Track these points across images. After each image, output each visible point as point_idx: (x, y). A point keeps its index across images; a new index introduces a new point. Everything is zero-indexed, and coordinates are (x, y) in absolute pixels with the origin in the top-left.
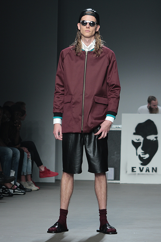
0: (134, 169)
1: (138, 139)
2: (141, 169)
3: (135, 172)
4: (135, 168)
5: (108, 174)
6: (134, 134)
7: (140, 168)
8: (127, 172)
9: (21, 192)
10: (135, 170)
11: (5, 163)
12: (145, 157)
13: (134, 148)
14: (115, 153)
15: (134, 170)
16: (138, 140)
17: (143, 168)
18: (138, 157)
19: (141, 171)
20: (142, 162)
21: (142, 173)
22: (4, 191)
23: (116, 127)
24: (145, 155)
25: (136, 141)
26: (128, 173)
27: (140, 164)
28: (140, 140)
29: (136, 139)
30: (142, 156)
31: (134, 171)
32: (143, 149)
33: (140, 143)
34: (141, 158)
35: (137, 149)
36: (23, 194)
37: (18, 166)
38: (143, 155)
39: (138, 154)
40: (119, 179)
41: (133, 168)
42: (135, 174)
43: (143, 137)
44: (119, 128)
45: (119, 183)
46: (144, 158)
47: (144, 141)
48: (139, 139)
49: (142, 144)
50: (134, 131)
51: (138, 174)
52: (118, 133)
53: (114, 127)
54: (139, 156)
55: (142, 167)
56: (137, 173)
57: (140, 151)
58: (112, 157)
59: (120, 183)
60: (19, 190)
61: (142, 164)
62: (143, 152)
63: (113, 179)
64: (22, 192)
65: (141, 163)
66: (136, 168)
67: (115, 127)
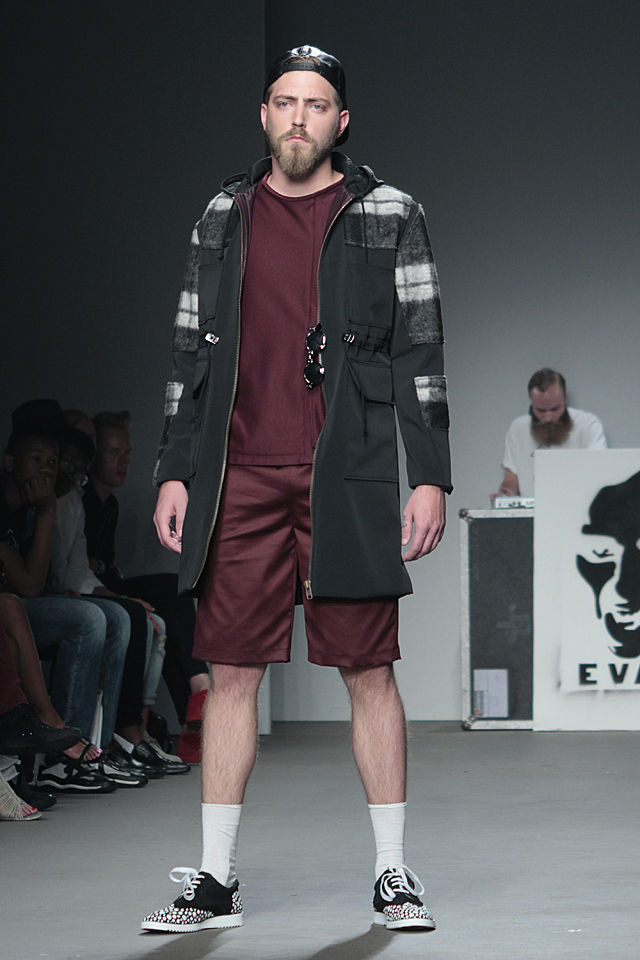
0: (588, 670)
1: (600, 552)
2: (619, 670)
3: (594, 682)
4: (594, 666)
5: (485, 693)
6: (587, 530)
7: (613, 667)
8: (559, 684)
9: (128, 775)
10: (594, 674)
11: (75, 666)
12: (631, 623)
13: (587, 589)
14: (513, 607)
15: (589, 675)
16: (603, 555)
17: (625, 667)
18: (602, 621)
19: (618, 678)
20: (619, 645)
21: (620, 686)
22: (77, 774)
23: (510, 505)
24: (631, 613)
25: (594, 559)
26: (565, 687)
27: (614, 650)
28: (611, 555)
29: (594, 552)
30: (619, 619)
31: (588, 679)
32: (621, 589)
33: (612, 565)
34: (614, 628)
35: (597, 592)
36: (137, 783)
37: (120, 674)
38: (623, 613)
39: (604, 612)
40: (529, 716)
41: (583, 668)
42: (595, 692)
43: (620, 541)
44: (522, 510)
45: (531, 730)
46: (628, 628)
47: (626, 557)
48: (606, 551)
49: (617, 572)
50: (587, 521)
51: (607, 692)
52: (523, 529)
53: (503, 506)
54: (609, 617)
55: (619, 662)
56: (601, 686)
57: (611, 597)
58: (499, 625)
59: (535, 729)
60: (120, 768)
61: (620, 652)
62: (624, 601)
63: (505, 713)
64: (133, 777)
65: (617, 648)
66: (598, 666)
67: (507, 506)
